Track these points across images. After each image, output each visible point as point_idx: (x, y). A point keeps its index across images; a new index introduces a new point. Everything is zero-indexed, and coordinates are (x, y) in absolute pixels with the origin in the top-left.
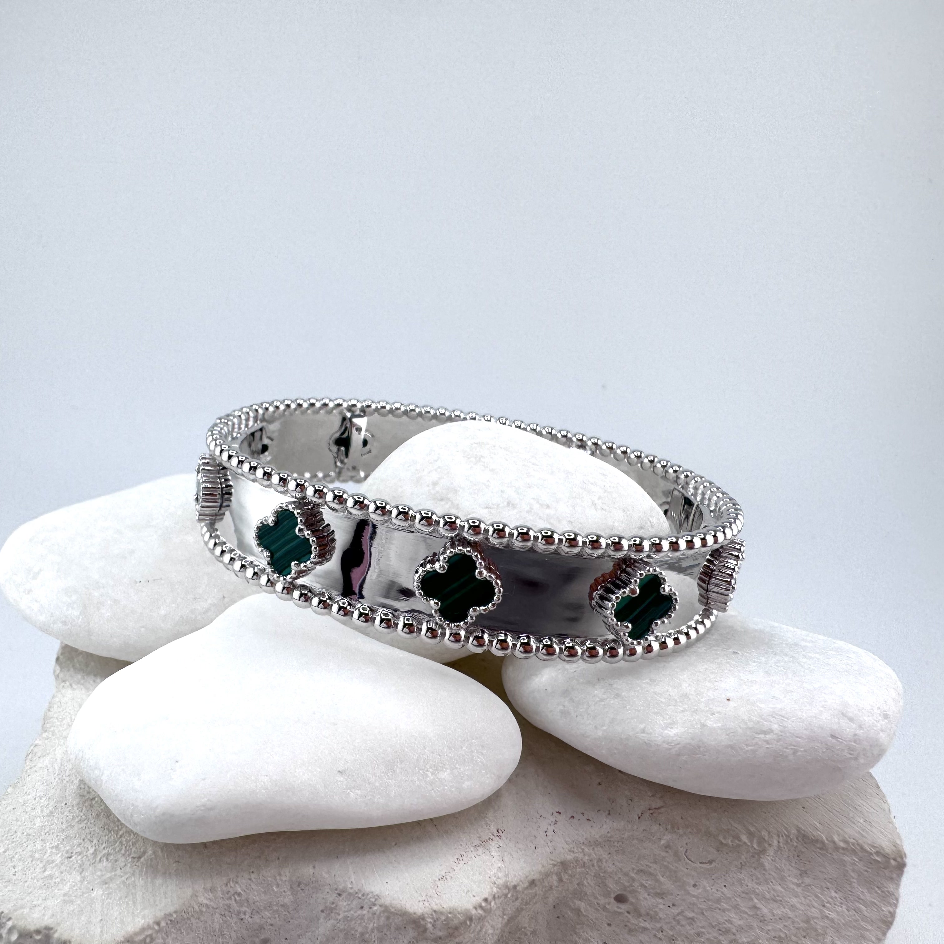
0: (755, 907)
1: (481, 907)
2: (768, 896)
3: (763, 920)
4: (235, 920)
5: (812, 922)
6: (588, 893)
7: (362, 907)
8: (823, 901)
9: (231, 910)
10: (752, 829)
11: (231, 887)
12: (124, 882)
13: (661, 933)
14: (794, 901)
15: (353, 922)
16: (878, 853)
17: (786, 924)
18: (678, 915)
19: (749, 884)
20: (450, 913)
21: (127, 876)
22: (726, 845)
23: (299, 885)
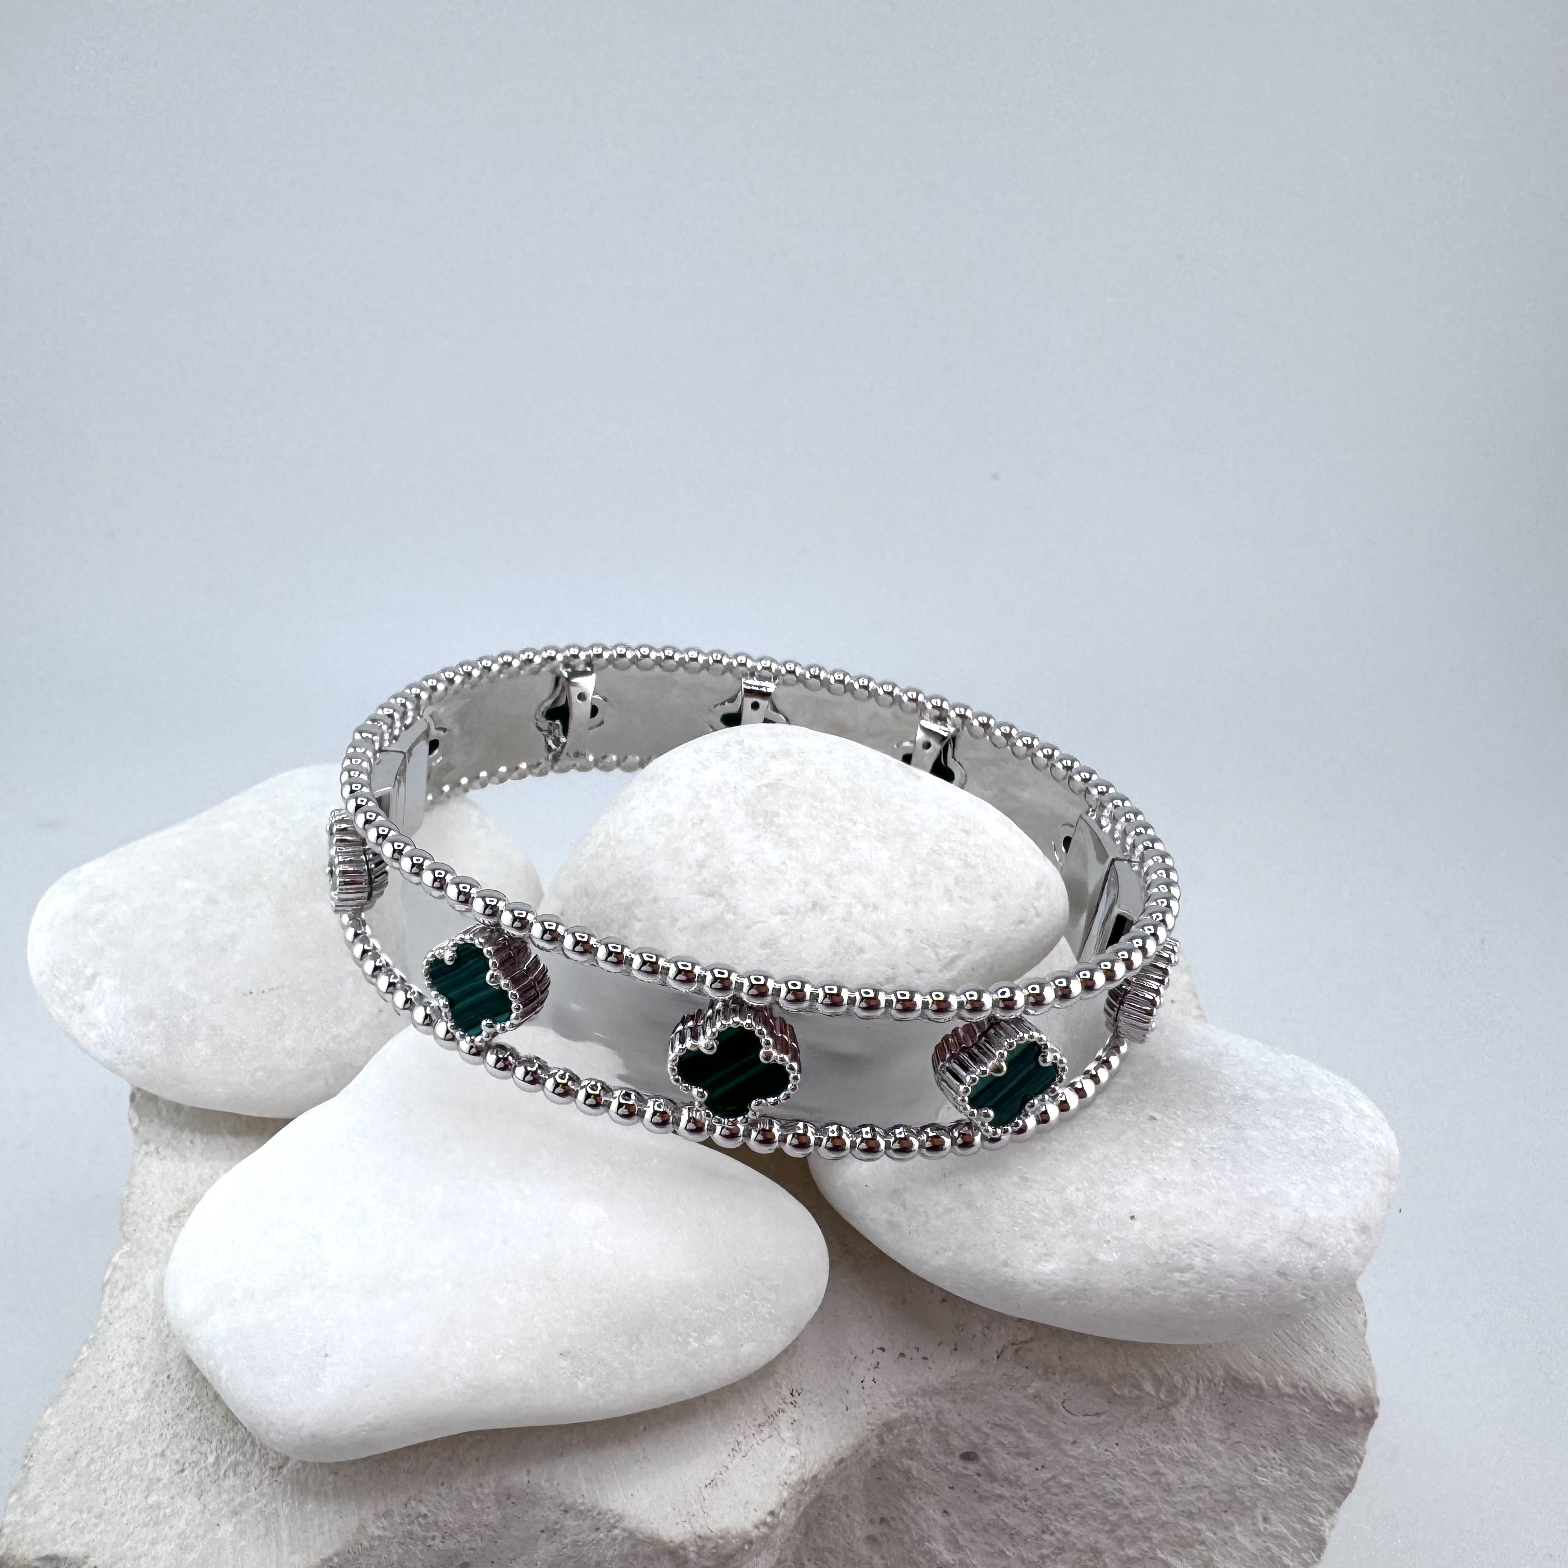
0: (1157, 1473)
1: (765, 1524)
2: (1177, 1457)
3: (1168, 1489)
4: (420, 1547)
5: (1238, 1494)
6: (922, 1451)
7: (598, 1529)
8: (1256, 1464)
9: (414, 1537)
10: (1160, 1372)
11: (413, 1508)
12: (261, 1511)
13: (1024, 1503)
14: (1215, 1463)
15: (586, 1548)
16: (1338, 1402)
17: (1201, 1495)
18: (1049, 1479)
19: (1151, 1443)
20: (721, 1538)
21: (264, 1501)
22: (1122, 1397)
23: (508, 1498)
